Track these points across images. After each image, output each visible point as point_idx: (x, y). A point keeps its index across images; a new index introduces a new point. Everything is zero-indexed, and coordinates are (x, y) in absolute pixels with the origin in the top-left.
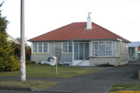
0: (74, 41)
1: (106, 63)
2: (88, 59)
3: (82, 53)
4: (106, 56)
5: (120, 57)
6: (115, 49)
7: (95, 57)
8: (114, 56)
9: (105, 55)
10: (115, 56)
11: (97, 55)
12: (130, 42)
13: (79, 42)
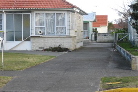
0: (6, 12)
1: (57, 46)
2: (28, 40)
3: (18, 31)
4: (56, 35)
5: (76, 37)
6: (70, 25)
7: (39, 37)
8: (68, 34)
9: (54, 33)
10: (70, 34)
11: (42, 34)
12: (86, 14)
13: (14, 14)
